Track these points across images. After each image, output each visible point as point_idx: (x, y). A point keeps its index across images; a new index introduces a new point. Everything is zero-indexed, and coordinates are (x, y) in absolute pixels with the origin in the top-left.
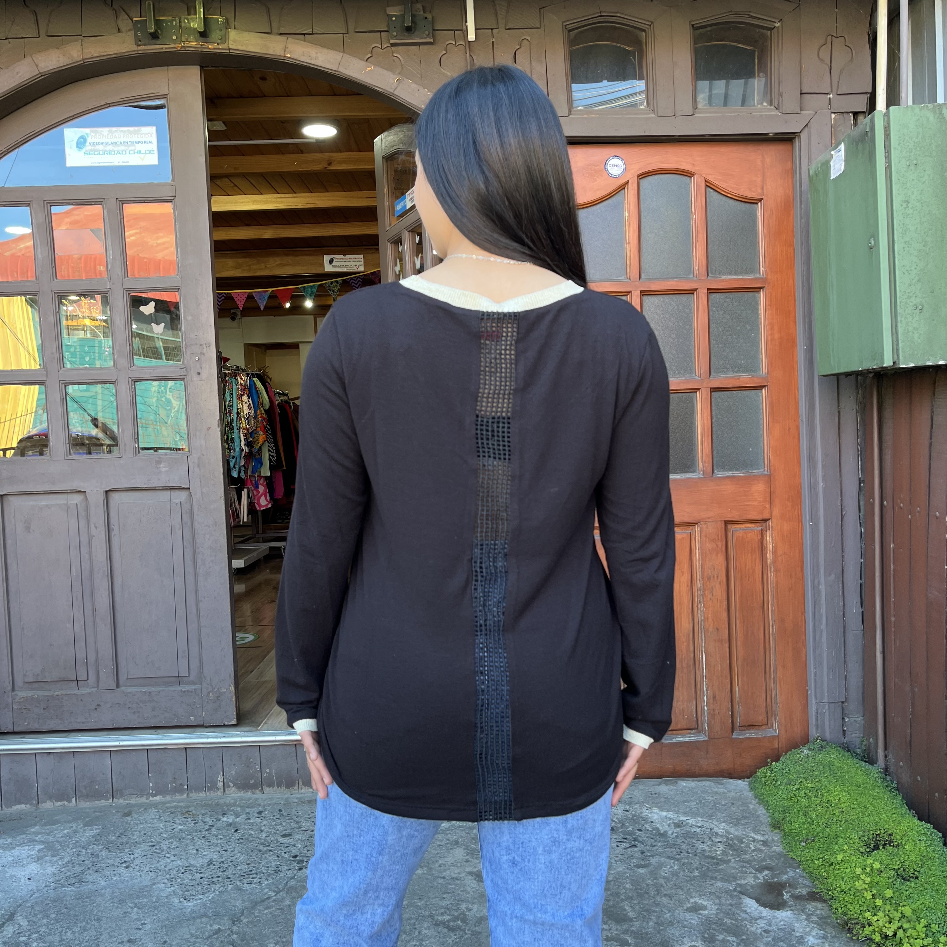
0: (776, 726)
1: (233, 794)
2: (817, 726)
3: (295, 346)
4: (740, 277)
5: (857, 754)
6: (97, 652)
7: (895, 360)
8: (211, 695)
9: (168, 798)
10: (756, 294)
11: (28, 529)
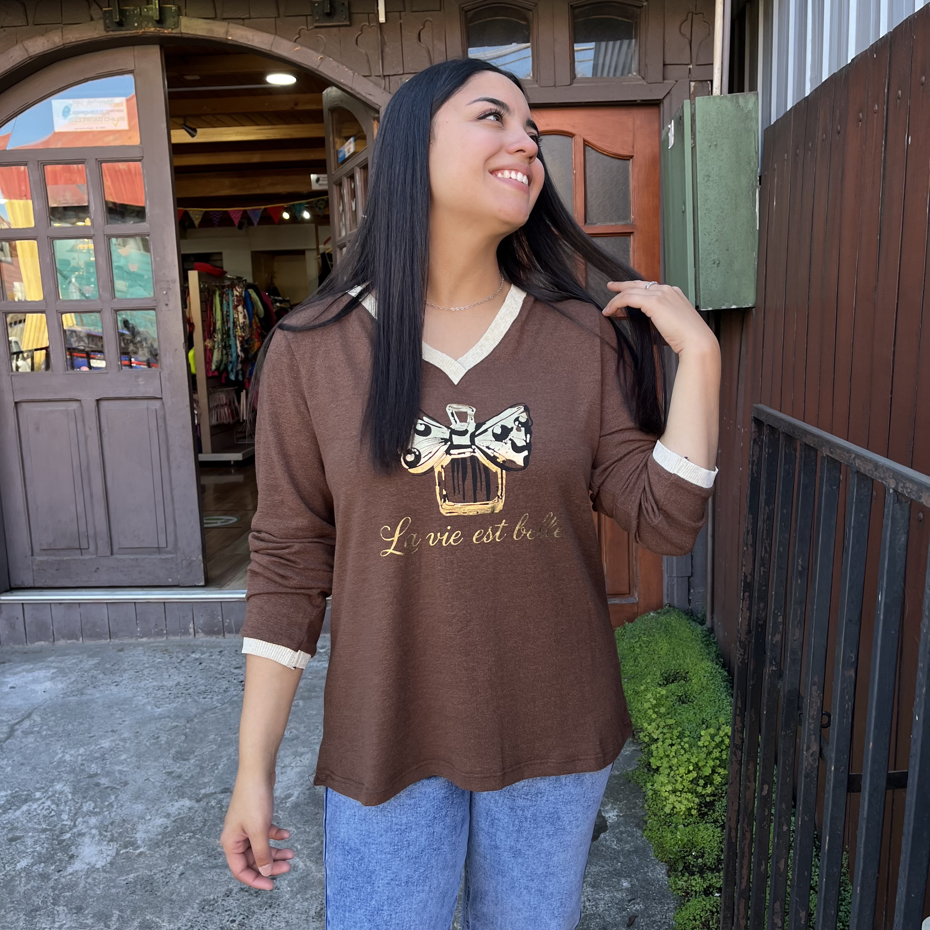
0: (636, 595)
1: (202, 638)
2: (668, 595)
3: (302, 253)
4: (614, 224)
5: (698, 618)
6: (95, 527)
7: (698, 304)
8: (184, 562)
9: (152, 640)
10: (627, 238)
11: (37, 429)
